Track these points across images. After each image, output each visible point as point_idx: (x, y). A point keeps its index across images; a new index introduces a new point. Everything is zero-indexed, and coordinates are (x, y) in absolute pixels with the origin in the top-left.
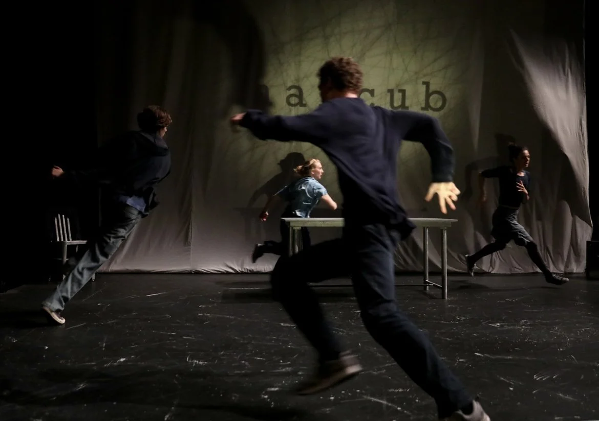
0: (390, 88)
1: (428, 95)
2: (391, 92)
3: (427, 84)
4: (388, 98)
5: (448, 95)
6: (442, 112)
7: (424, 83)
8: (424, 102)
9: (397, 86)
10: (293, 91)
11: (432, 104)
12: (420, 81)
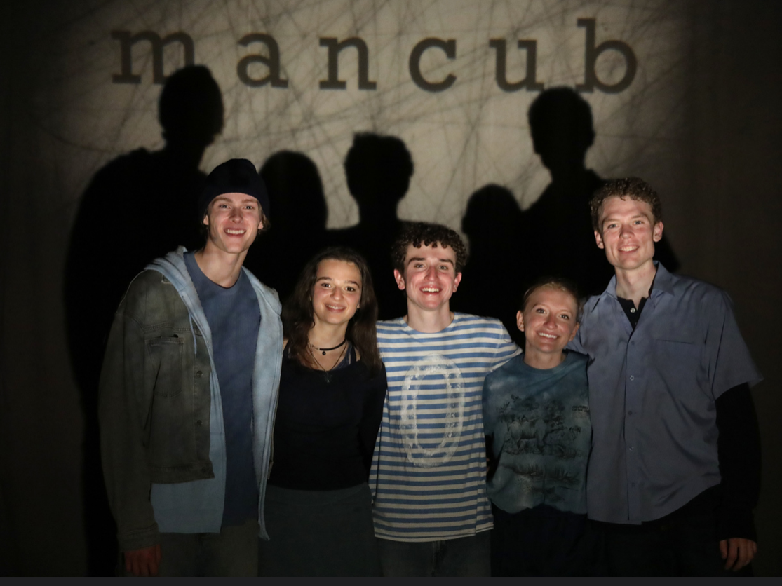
0: (497, 35)
1: (592, 53)
2: (499, 46)
3: (589, 24)
4: (492, 63)
5: (640, 51)
6: (626, 94)
7: (581, 22)
8: (583, 71)
9: (515, 31)
10: (257, 48)
11: (601, 76)
12: (573, 18)
